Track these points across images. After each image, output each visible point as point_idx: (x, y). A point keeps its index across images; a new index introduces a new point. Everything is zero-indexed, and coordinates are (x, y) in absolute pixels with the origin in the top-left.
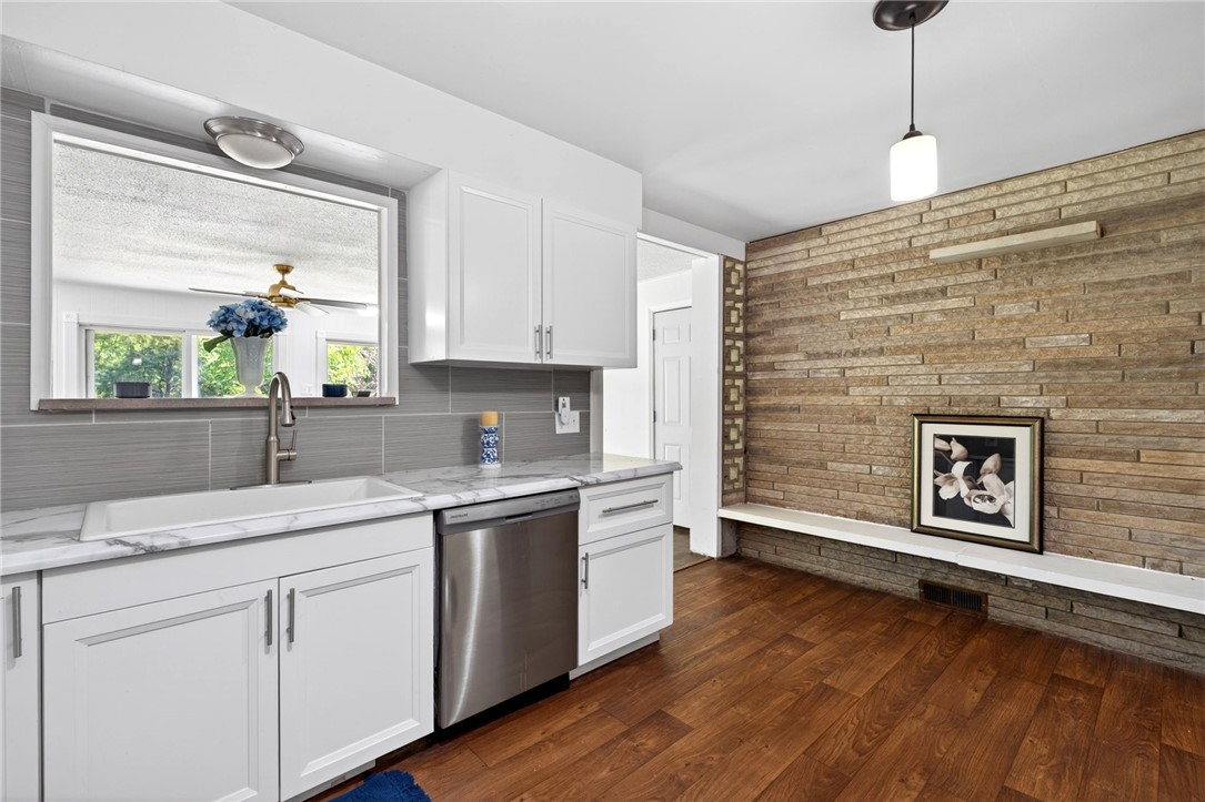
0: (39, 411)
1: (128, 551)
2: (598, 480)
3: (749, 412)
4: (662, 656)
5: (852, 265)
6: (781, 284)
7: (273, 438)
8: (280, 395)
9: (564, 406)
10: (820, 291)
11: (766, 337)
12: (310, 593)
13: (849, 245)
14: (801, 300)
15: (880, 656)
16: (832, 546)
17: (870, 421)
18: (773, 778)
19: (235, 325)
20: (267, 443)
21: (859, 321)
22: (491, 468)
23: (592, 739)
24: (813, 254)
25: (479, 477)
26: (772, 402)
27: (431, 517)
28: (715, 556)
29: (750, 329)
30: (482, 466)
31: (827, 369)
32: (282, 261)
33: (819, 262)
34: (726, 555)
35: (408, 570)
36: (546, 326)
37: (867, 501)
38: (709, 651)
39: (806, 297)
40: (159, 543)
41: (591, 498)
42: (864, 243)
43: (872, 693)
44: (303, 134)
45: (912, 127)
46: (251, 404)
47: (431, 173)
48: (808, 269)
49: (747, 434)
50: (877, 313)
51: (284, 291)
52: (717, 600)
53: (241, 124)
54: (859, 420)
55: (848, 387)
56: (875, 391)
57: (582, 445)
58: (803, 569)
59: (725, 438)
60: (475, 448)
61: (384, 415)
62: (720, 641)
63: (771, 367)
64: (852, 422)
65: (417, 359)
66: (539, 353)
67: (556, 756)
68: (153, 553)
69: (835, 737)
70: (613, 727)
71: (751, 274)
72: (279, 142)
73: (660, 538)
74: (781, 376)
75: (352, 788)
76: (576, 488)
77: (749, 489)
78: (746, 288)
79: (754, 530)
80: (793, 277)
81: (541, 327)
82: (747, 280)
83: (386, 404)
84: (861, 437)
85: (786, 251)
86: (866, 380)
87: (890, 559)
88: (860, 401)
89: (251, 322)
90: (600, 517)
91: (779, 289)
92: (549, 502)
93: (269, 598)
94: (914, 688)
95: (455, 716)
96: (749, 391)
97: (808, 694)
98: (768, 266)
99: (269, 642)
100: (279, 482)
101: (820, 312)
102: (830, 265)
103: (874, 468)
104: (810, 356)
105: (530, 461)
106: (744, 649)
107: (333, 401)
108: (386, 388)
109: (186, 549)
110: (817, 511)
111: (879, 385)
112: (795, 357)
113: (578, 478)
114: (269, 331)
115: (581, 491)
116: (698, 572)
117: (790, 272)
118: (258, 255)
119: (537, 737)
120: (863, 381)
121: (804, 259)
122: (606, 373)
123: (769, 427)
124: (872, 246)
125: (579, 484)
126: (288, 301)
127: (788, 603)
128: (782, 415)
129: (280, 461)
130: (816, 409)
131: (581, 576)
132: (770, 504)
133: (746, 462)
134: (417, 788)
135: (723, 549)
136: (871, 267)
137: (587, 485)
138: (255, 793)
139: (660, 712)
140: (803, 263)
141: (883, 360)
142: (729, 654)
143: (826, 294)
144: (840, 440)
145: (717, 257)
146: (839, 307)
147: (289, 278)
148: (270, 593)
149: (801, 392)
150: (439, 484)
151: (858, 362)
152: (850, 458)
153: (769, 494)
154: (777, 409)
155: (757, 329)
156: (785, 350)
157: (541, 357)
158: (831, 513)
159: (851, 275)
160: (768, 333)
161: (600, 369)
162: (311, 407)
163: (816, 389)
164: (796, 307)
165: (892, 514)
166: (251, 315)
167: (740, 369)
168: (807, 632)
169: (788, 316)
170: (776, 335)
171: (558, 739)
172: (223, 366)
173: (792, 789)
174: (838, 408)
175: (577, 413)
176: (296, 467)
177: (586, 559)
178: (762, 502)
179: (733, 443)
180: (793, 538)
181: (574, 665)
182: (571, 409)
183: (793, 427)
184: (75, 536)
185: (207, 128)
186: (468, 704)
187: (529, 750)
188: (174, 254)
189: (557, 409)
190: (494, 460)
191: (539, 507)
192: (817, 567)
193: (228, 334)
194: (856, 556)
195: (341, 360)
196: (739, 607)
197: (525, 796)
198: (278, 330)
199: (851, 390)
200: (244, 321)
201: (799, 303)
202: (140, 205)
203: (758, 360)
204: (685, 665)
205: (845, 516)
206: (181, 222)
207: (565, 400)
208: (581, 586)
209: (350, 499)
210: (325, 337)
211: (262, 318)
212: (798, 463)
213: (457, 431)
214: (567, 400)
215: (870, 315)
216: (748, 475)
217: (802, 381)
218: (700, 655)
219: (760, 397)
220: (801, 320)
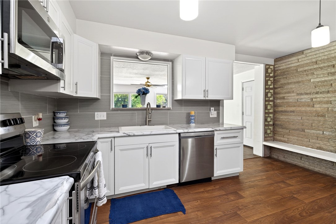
0: (112, 110)
1: (126, 135)
2: (220, 129)
3: (275, 112)
4: (239, 179)
5: (316, 63)
6: (287, 71)
7: (147, 116)
8: (149, 107)
9: (212, 110)
10: (303, 72)
11: (282, 89)
12: (155, 147)
13: (315, 56)
14: (295, 76)
15: (318, 193)
16: (306, 157)
17: (323, 116)
18: (269, 214)
19: (140, 93)
20: (146, 117)
21: (318, 82)
22: (193, 125)
23: (216, 193)
24: (300, 60)
25: (190, 127)
26: (284, 109)
27: (178, 134)
28: (262, 156)
29: (276, 86)
30: (191, 124)
31: (305, 98)
32: (148, 77)
33: (302, 63)
34: (266, 156)
35: (173, 146)
36: (206, 90)
37: (322, 144)
38: (254, 181)
39: (297, 75)
40: (130, 134)
41: (218, 134)
42: (321, 55)
43: (312, 202)
44: (153, 52)
45: (320, 24)
46: (144, 109)
47: (178, 56)
48: (298, 66)
49: (274, 119)
50: (326, 79)
51: (148, 84)
52: (260, 168)
53: (142, 53)
54: (318, 116)
55: (314, 105)
56: (326, 106)
57: (218, 120)
58: (295, 164)
59: (266, 120)
60: (189, 120)
61: (169, 112)
62: (258, 179)
63: (283, 98)
64: (315, 116)
65: (175, 99)
66: (205, 96)
67: (206, 195)
68: (129, 136)
69: (293, 210)
70: (222, 192)
71: (276, 69)
72: (149, 55)
73: (239, 147)
74: (287, 101)
75: (162, 190)
76: (214, 131)
77: (275, 137)
78: (274, 73)
79: (276, 150)
80: (292, 69)
81: (205, 90)
82: (274, 71)
83: (169, 109)
84: (320, 122)
85: (289, 60)
86: (322, 102)
87: (331, 164)
88: (319, 109)
89: (143, 92)
90: (220, 139)
91: (286, 73)
92: (206, 134)
93: (147, 147)
94: (331, 205)
95: (184, 180)
96: (275, 106)
97: (286, 198)
98: (283, 66)
99: (147, 156)
100: (148, 125)
101: (302, 80)
102: (307, 63)
103: (324, 132)
104: (298, 94)
105: (203, 124)
106: (266, 182)
107: (158, 108)
108: (169, 105)
109: (134, 136)
110: (299, 145)
111: (327, 103)
112: (293, 95)
113: (214, 128)
114: (146, 94)
115: (215, 132)
116: (255, 160)
117: (291, 67)
118: (143, 76)
119: (202, 190)
120: (320, 102)
121: (296, 63)
122: (224, 101)
123: (282, 117)
124: (325, 56)
125: (214, 130)
126: (149, 86)
127: (286, 173)
128: (287, 113)
129: (149, 121)
130: (300, 112)
131: (215, 154)
132: (283, 142)
133: (274, 128)
134: (175, 193)
135: (265, 154)
136: (324, 63)
137: (217, 130)
138: (145, 185)
139: (236, 192)
140: (296, 64)
141: (329, 95)
142: (261, 183)
143: (305, 73)
144: (310, 122)
145: (263, 65)
146: (310, 77)
147: (149, 80)
148: (147, 146)
149: (294, 106)
150: (180, 128)
151: (318, 96)
152: (314, 129)
153: (282, 139)
154: (286, 112)
155: (278, 86)
156: (289, 93)
157: (205, 97)
158: (306, 146)
159: (315, 66)
160: (282, 87)
161: (223, 100)
162: (154, 110)
163: (301, 105)
164: (293, 78)
165: (332, 149)
166: (143, 91)
167: (271, 99)
168: (292, 182)
169: (290, 81)
170: (285, 88)
171: (208, 192)
172: (135, 100)
173: (274, 219)
174: (310, 111)
175: (216, 112)
176: (152, 122)
177: (216, 149)
178: (280, 141)
179: (269, 122)
180: (290, 153)
181: (213, 176)
182: (214, 111)
183: (292, 117)
184: (118, 132)
185: (136, 54)
186: (186, 178)
187: (200, 192)
188: (128, 77)
189: (210, 111)
190: (193, 123)
191: (203, 135)
192: (300, 164)
193: (139, 95)
194: (316, 162)
195: (159, 98)
196: (267, 171)
197: (198, 201)
198: (148, 93)
199: (315, 106)
200: (142, 92)
201: (294, 77)
202: (123, 68)
203: (278, 96)
204: (246, 183)
205: (312, 148)
206: (130, 71)
207: (212, 108)
208: (215, 156)
209: (162, 129)
210: (156, 93)
211: (145, 91)
212: (294, 129)
213: (185, 116)
214: (213, 108)
215: (323, 80)
216: (274, 132)
217: (295, 102)
218: (251, 181)
219: (279, 108)
220: (295, 83)
